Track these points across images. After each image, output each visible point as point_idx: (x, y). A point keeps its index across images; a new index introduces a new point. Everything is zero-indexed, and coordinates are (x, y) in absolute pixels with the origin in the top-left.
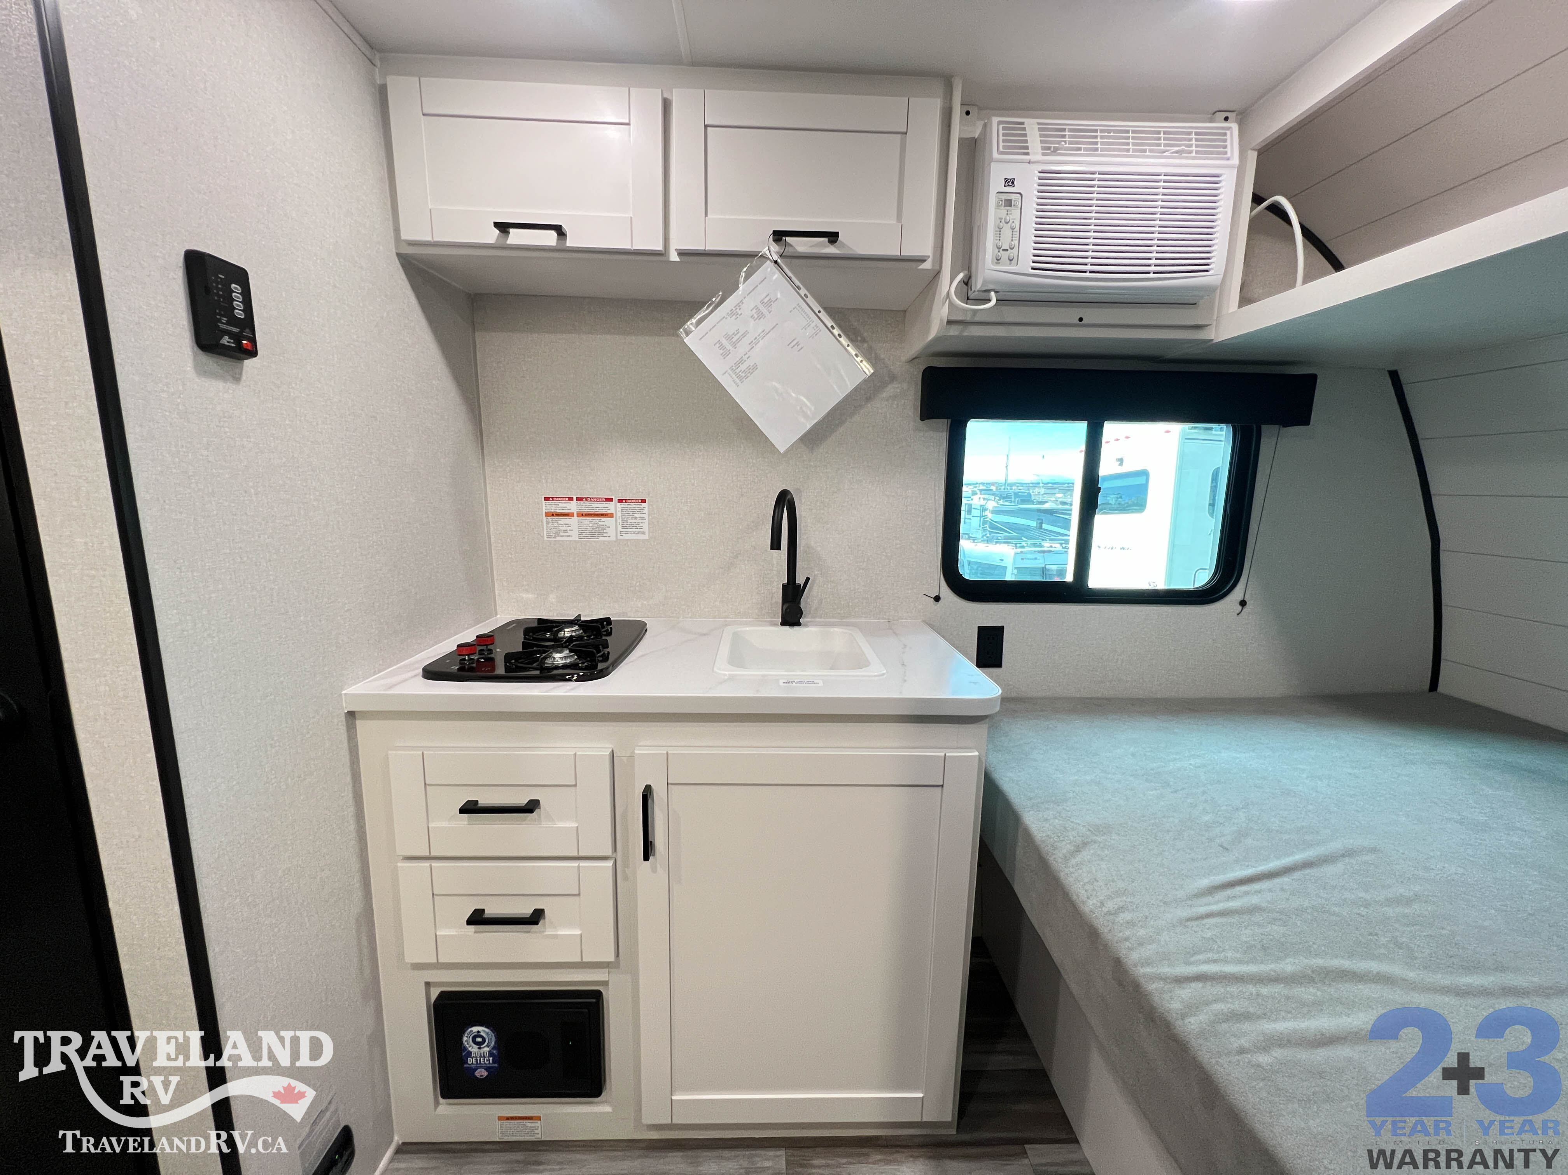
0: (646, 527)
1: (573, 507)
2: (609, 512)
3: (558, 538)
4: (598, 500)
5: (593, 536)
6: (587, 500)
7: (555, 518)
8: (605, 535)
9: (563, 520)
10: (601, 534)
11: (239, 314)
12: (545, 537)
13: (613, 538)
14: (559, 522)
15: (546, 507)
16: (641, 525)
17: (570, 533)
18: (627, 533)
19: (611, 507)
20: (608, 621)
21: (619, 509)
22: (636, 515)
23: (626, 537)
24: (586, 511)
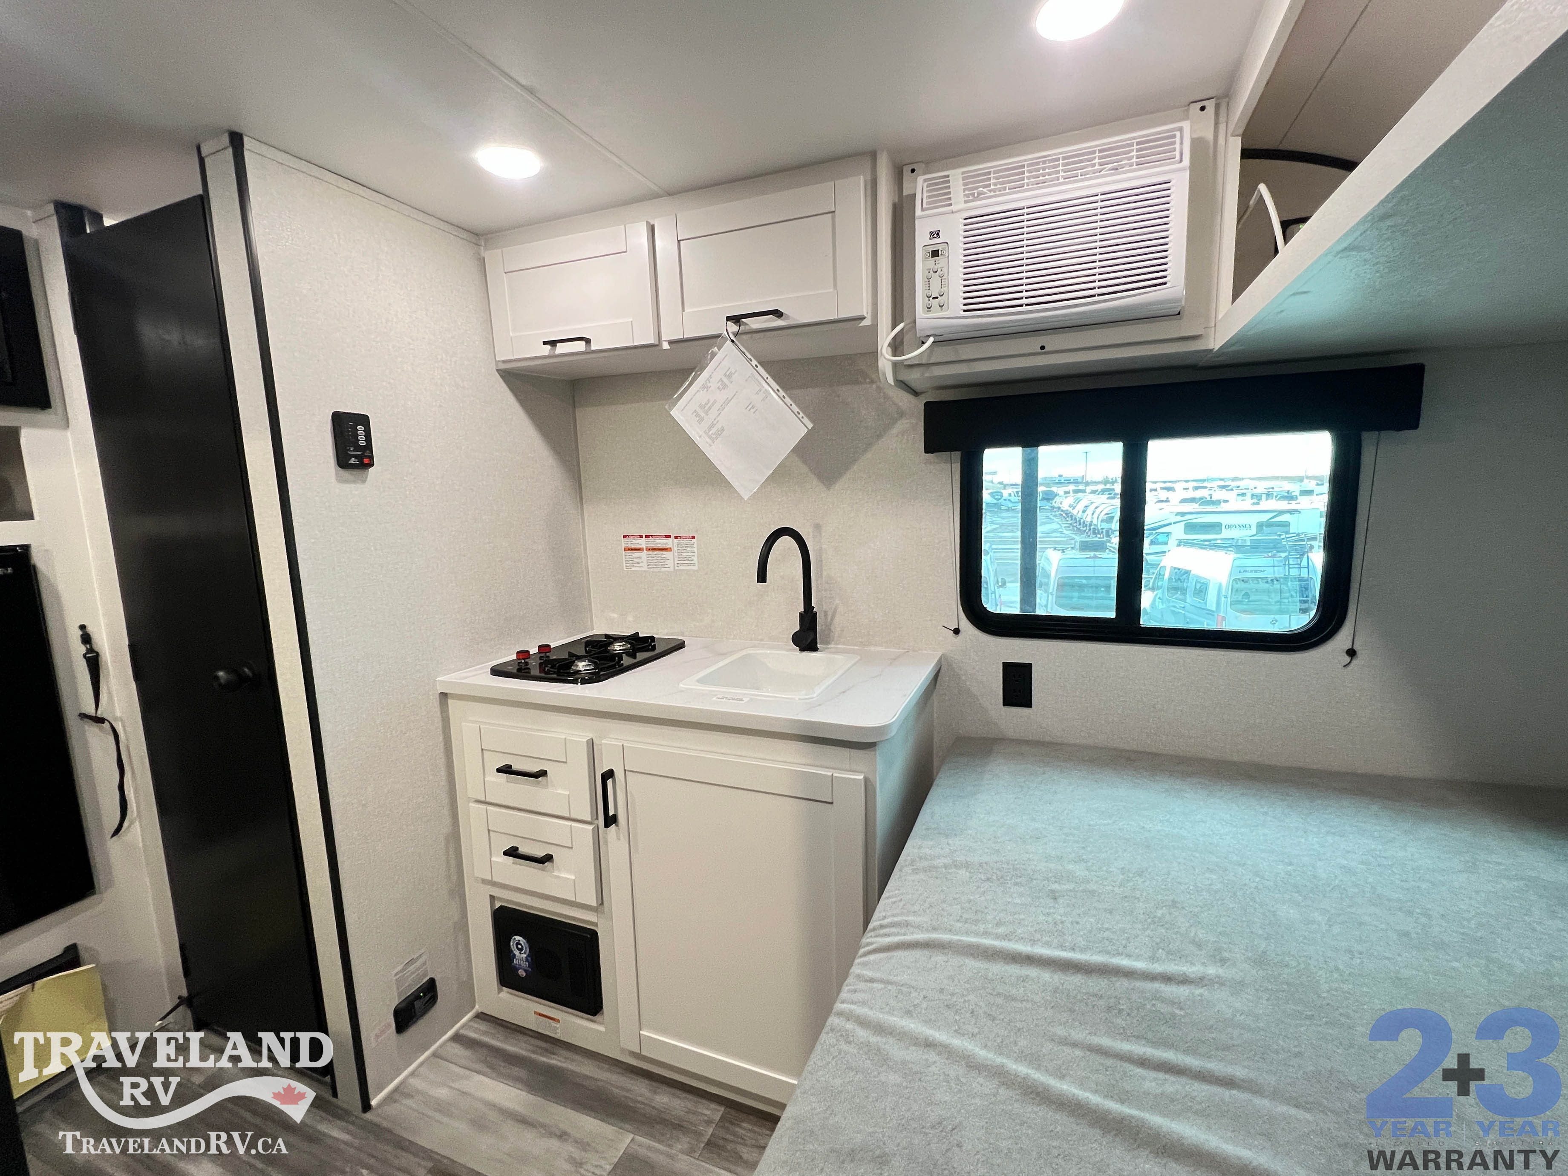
0: (696, 559)
1: (643, 543)
2: (668, 547)
3: (633, 569)
4: (660, 537)
5: (657, 567)
6: (652, 538)
7: (630, 552)
8: (666, 566)
9: (637, 554)
10: (663, 566)
11: (362, 443)
12: (624, 567)
13: (672, 569)
14: (634, 556)
15: (625, 543)
16: (692, 557)
17: (641, 564)
18: (682, 565)
19: (669, 543)
20: (652, 638)
21: (675, 545)
22: (688, 549)
23: (681, 568)
24: (652, 546)
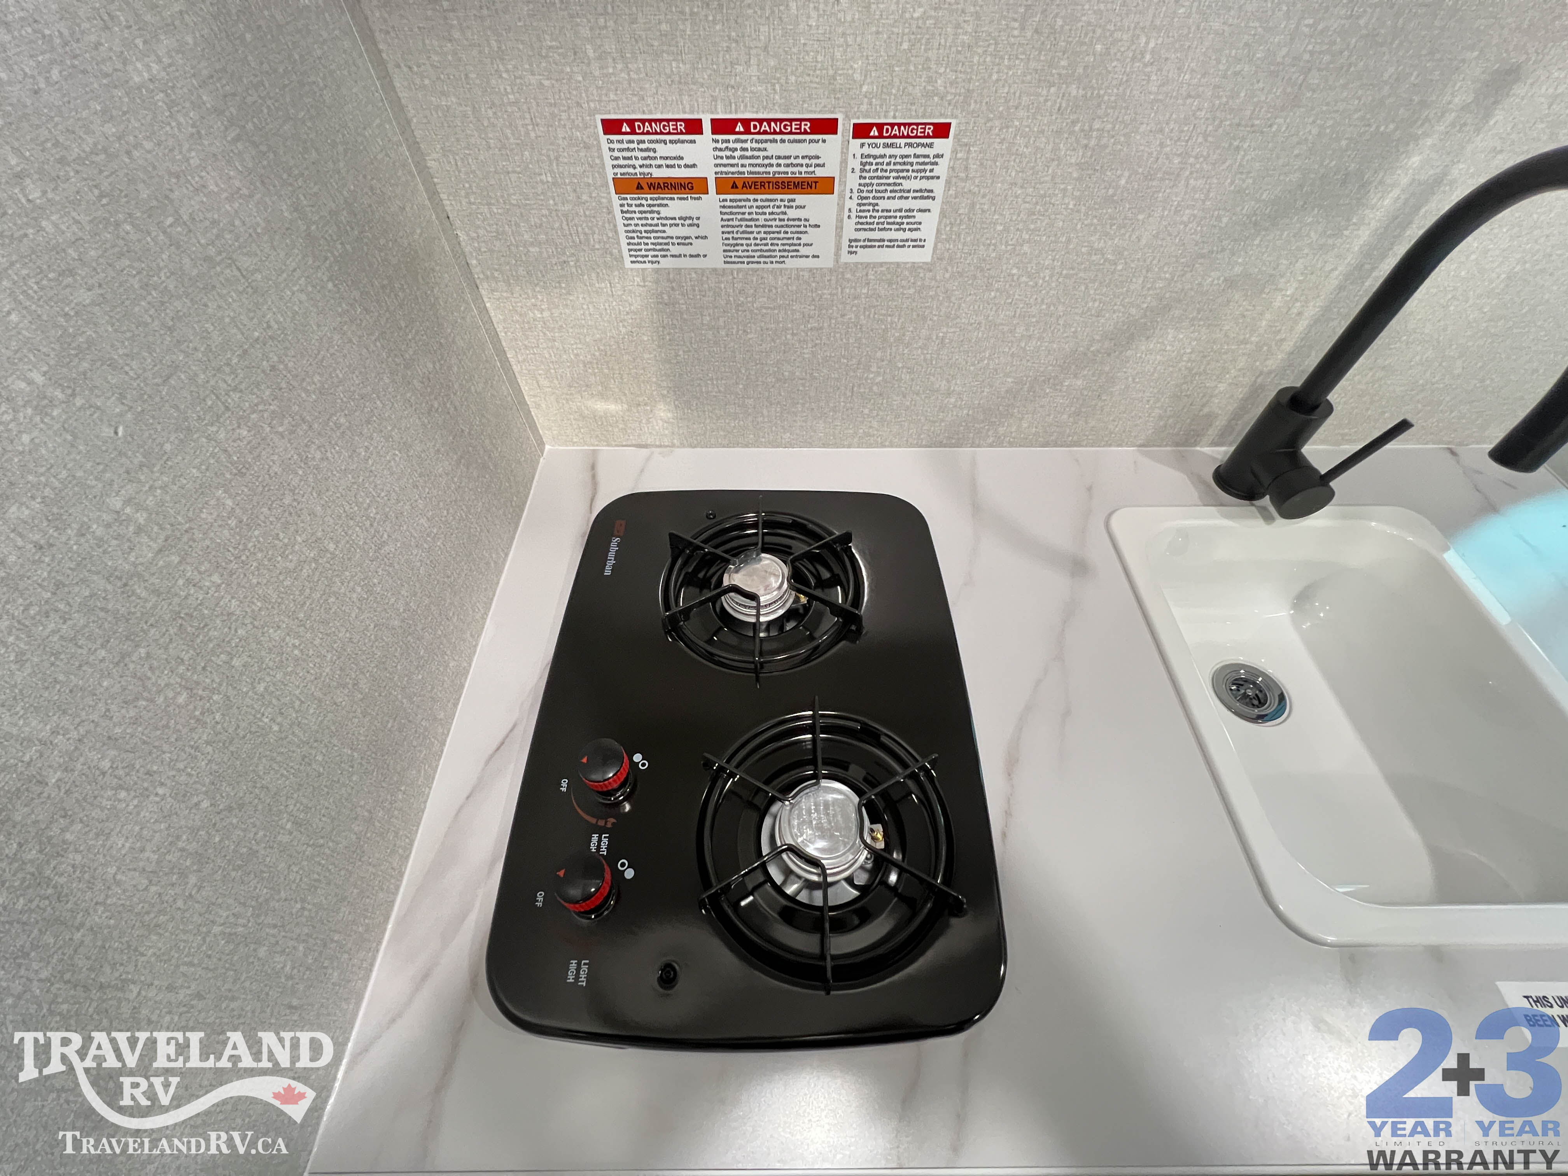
0: (929, 225)
1: (703, 157)
2: (820, 173)
3: (665, 263)
4: (786, 127)
5: (768, 255)
6: (747, 131)
7: (648, 198)
8: (803, 251)
9: (675, 204)
10: (788, 251)
12: (627, 260)
13: (826, 262)
14: (664, 212)
15: (615, 156)
16: (919, 216)
17: (698, 247)
18: (869, 244)
19: (829, 155)
21: (854, 162)
22: (907, 185)
24: (746, 170)
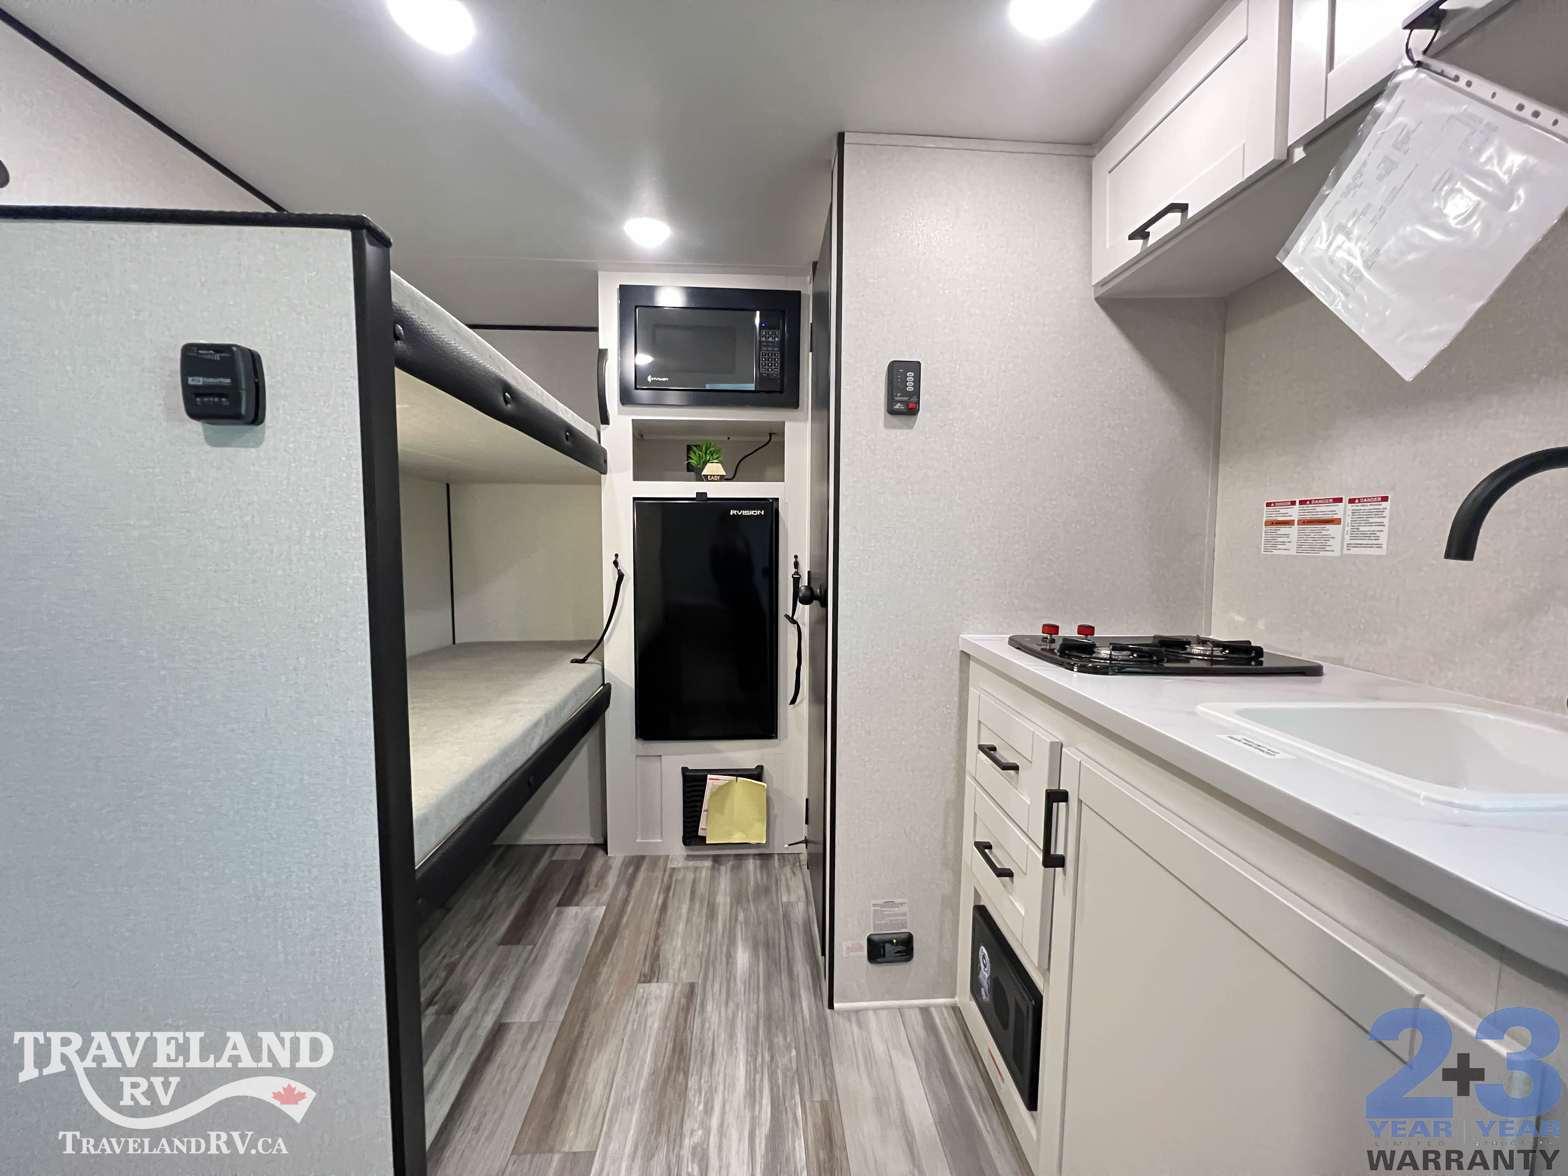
0: (1383, 538)
1: (1294, 513)
2: (1335, 517)
3: (1275, 552)
4: (1325, 501)
5: (1313, 550)
6: (1310, 504)
7: (1274, 527)
8: (1328, 548)
9: (1283, 530)
10: (1323, 548)
12: (1262, 550)
13: (1337, 553)
14: (1279, 532)
15: (1267, 514)
16: (1378, 534)
17: (1287, 546)
18: (1357, 546)
19: (1339, 510)
20: (1259, 651)
21: (1349, 513)
22: (1371, 520)
23: (1354, 551)
24: (1309, 517)
